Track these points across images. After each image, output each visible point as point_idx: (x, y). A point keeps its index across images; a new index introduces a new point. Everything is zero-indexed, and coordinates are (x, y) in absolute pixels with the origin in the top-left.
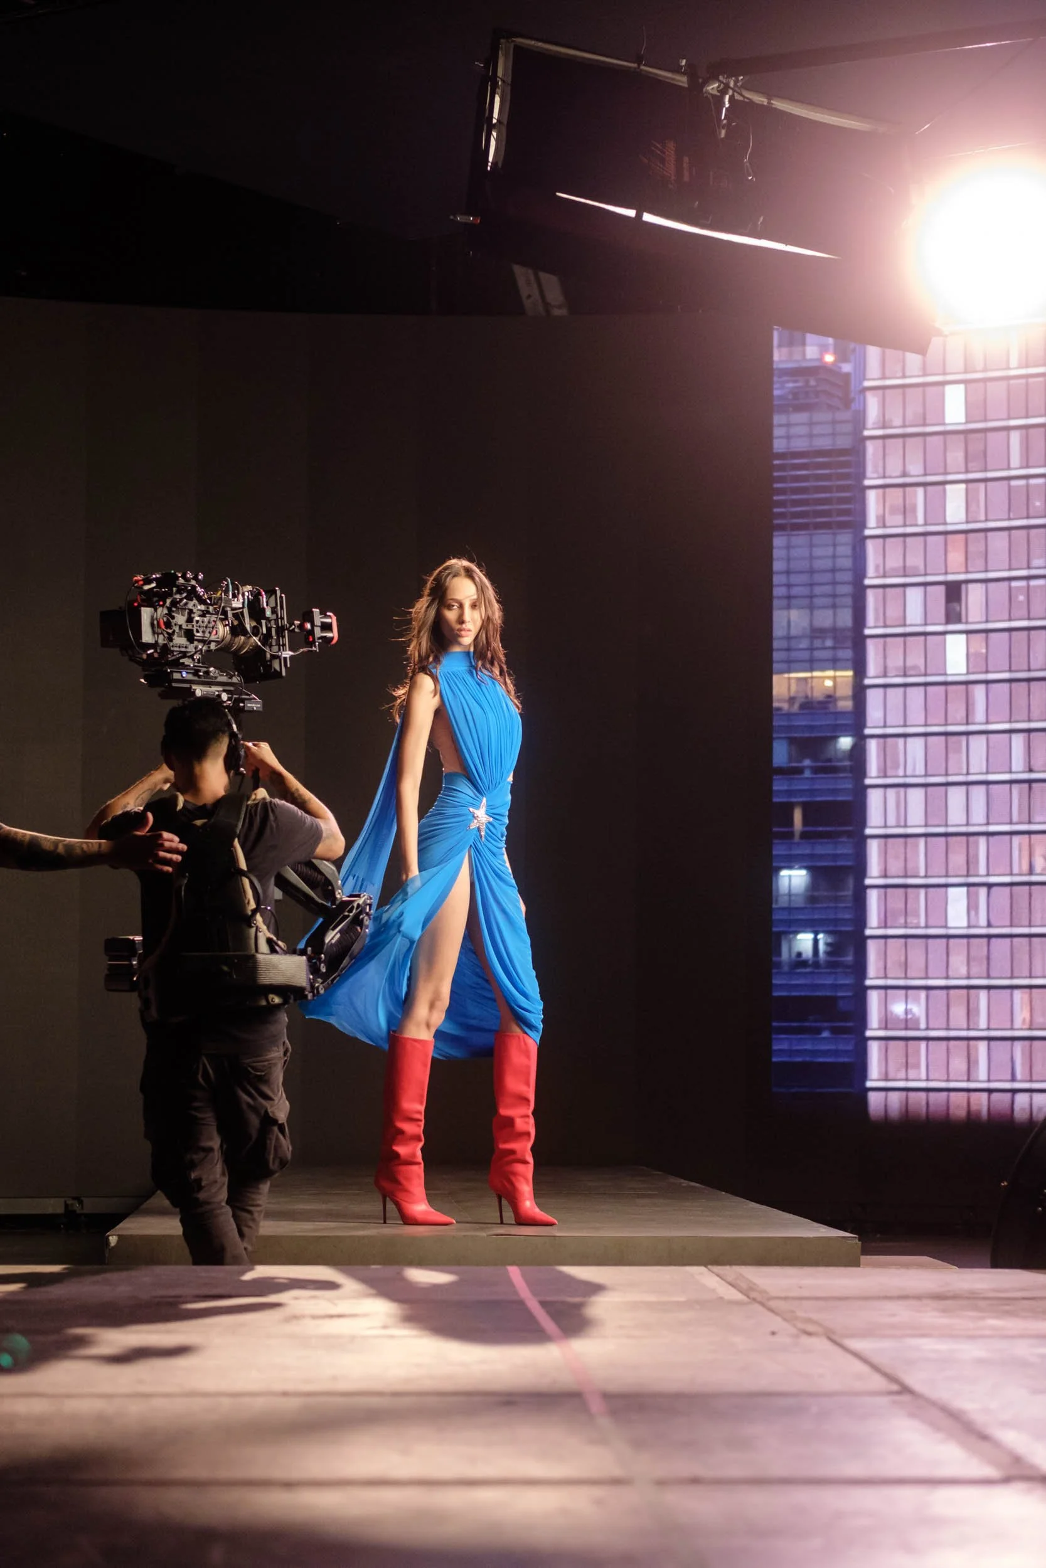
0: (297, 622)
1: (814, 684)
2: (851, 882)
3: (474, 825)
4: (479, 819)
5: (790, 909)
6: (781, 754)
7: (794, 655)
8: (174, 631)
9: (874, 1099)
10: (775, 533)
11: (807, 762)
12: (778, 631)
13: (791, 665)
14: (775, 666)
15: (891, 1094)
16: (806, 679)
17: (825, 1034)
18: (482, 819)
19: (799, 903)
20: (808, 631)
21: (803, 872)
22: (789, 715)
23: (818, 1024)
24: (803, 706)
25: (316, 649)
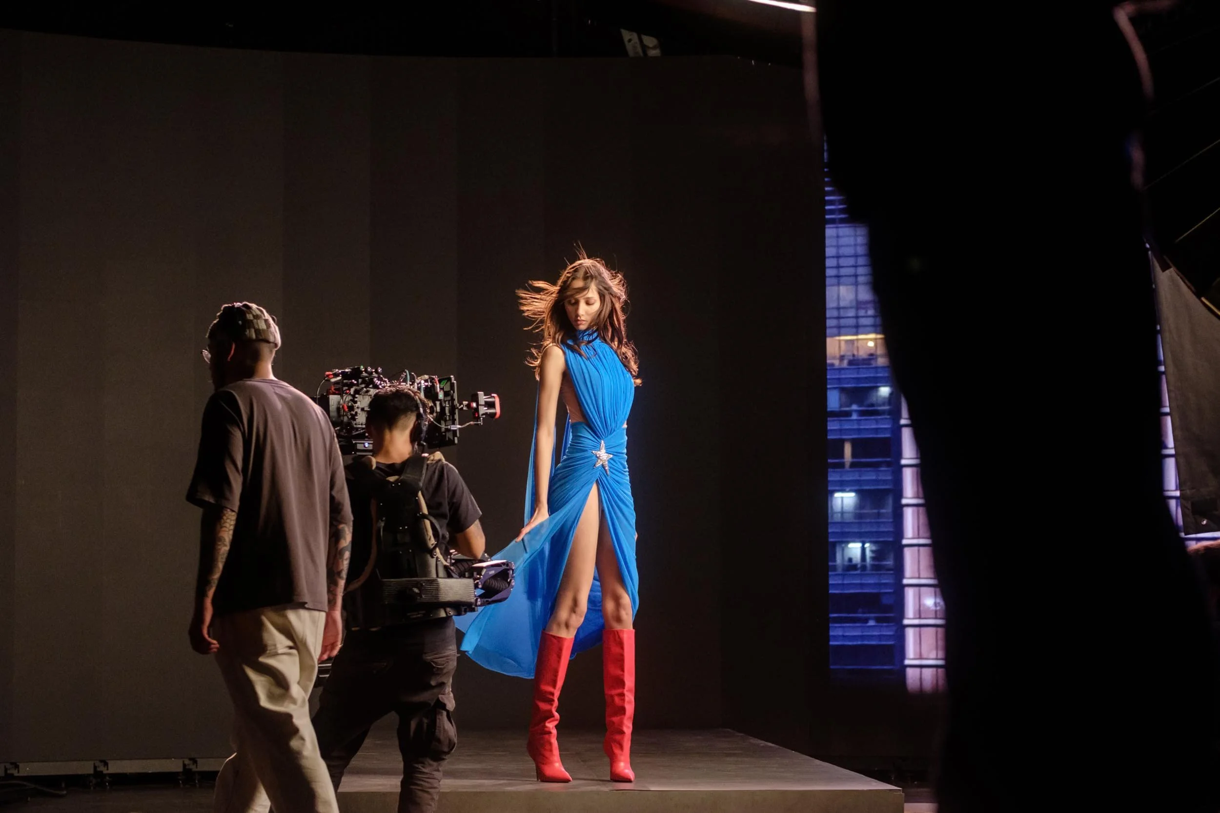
0: (465, 403)
1: (859, 345)
2: (890, 501)
3: (599, 464)
4: (601, 458)
5: (842, 524)
6: (834, 400)
7: (843, 322)
8: (356, 413)
9: (911, 674)
10: (827, 226)
11: (855, 407)
12: (830, 303)
13: (840, 330)
14: (828, 331)
15: (925, 670)
16: (852, 341)
17: (872, 623)
18: (603, 457)
19: (849, 518)
20: (854, 304)
21: (853, 494)
22: (840, 370)
23: (865, 615)
24: (851, 363)
25: (481, 423)
